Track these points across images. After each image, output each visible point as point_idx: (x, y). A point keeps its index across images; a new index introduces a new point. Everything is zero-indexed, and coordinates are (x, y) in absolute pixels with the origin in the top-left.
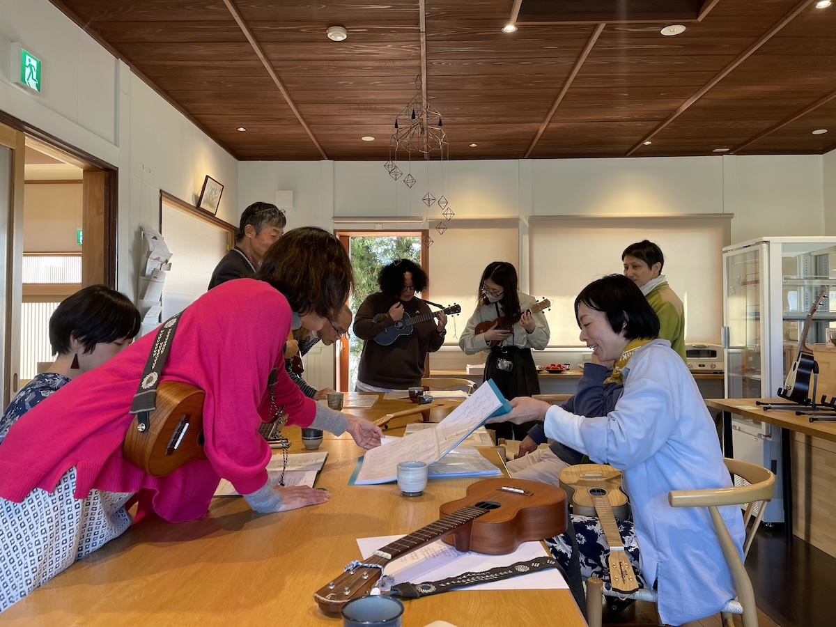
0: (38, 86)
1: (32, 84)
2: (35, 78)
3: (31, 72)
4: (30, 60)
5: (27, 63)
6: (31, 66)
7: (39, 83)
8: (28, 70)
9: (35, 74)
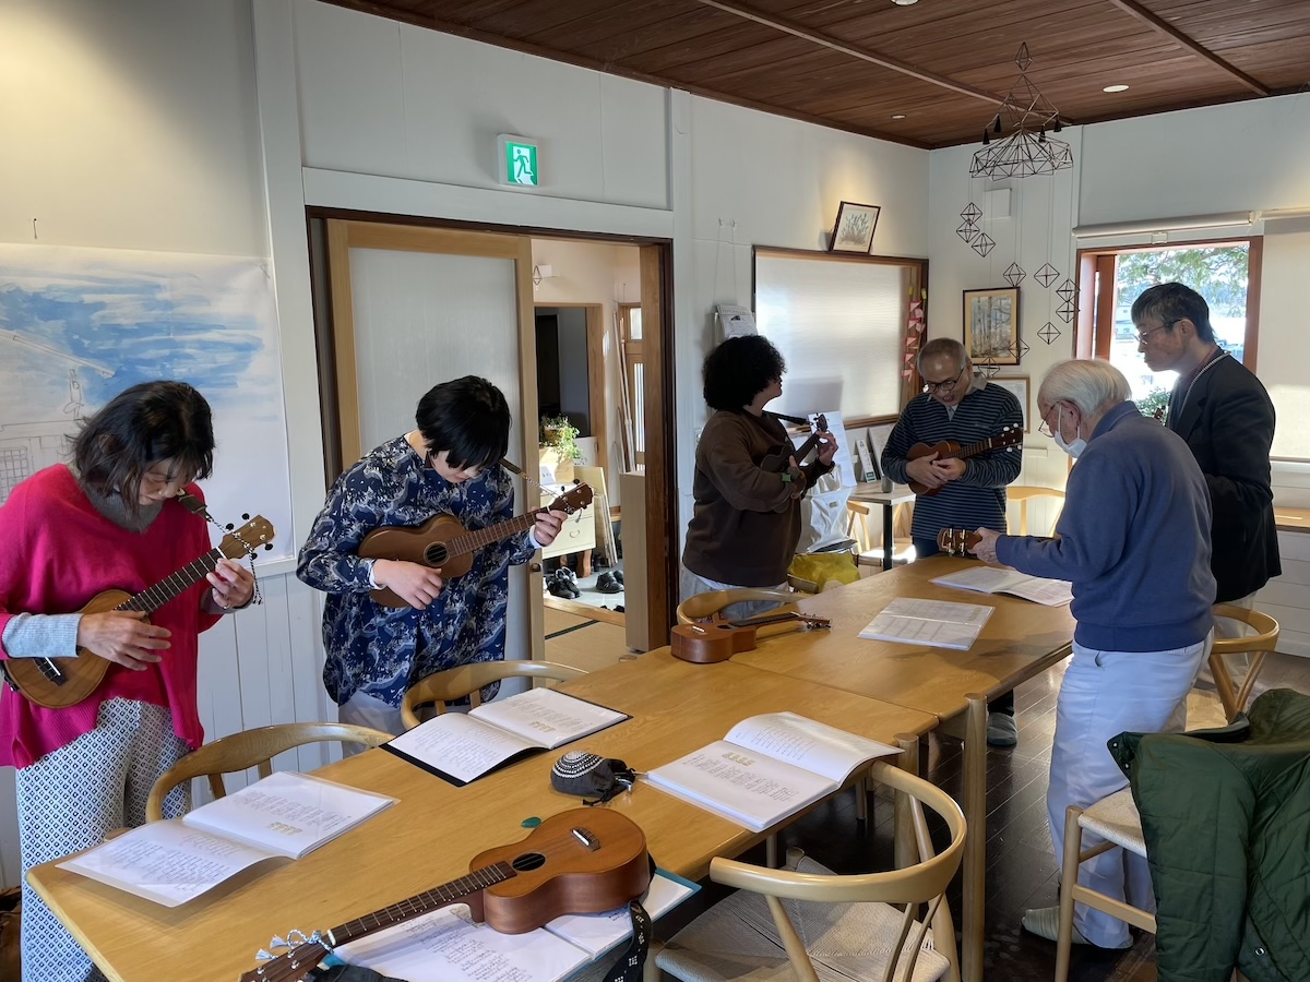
0: (534, 179)
1: (526, 179)
2: (528, 170)
3: (523, 164)
4: (519, 152)
5: (516, 156)
6: (521, 158)
7: (535, 174)
8: (517, 165)
9: (528, 165)
